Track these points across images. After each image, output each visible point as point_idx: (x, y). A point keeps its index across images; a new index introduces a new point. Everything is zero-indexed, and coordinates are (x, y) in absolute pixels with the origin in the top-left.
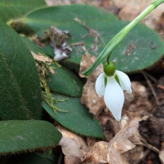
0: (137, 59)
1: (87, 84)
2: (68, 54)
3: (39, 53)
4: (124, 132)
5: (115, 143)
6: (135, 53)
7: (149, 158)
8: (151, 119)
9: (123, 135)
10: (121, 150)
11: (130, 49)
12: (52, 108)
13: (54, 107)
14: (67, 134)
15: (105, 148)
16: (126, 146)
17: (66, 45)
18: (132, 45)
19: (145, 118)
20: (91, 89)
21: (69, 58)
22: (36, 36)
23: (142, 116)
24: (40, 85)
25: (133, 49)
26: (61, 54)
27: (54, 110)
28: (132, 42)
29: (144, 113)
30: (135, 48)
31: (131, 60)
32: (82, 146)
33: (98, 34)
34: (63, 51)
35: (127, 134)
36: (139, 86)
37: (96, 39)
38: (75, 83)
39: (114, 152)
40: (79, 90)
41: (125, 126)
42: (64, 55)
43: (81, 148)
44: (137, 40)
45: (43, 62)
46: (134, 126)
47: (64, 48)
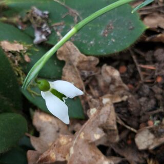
0: (114, 41)
1: (65, 67)
2: (47, 37)
3: (15, 41)
4: (93, 121)
5: (83, 134)
6: (112, 34)
7: (129, 137)
8: (129, 101)
9: (92, 124)
10: (88, 141)
11: (108, 29)
12: (30, 93)
13: (32, 91)
14: (45, 117)
15: (69, 142)
16: (95, 135)
17: (46, 27)
18: (111, 25)
19: (125, 98)
20: (69, 72)
21: (48, 40)
22: (19, 17)
23: (122, 96)
24: (15, 74)
25: (111, 29)
26: (41, 36)
27: (33, 95)
28: (110, 21)
29: (124, 92)
30: (113, 28)
31: (108, 42)
32: (60, 129)
33: (77, 14)
34: (43, 33)
35: (98, 123)
36: (114, 70)
37: (76, 19)
38: (56, 64)
39: (80, 143)
40: (59, 71)
41: (95, 115)
42: (44, 37)
43: (58, 132)
44: (116, 19)
45: (17, 52)
46: (105, 114)
47: (44, 30)
